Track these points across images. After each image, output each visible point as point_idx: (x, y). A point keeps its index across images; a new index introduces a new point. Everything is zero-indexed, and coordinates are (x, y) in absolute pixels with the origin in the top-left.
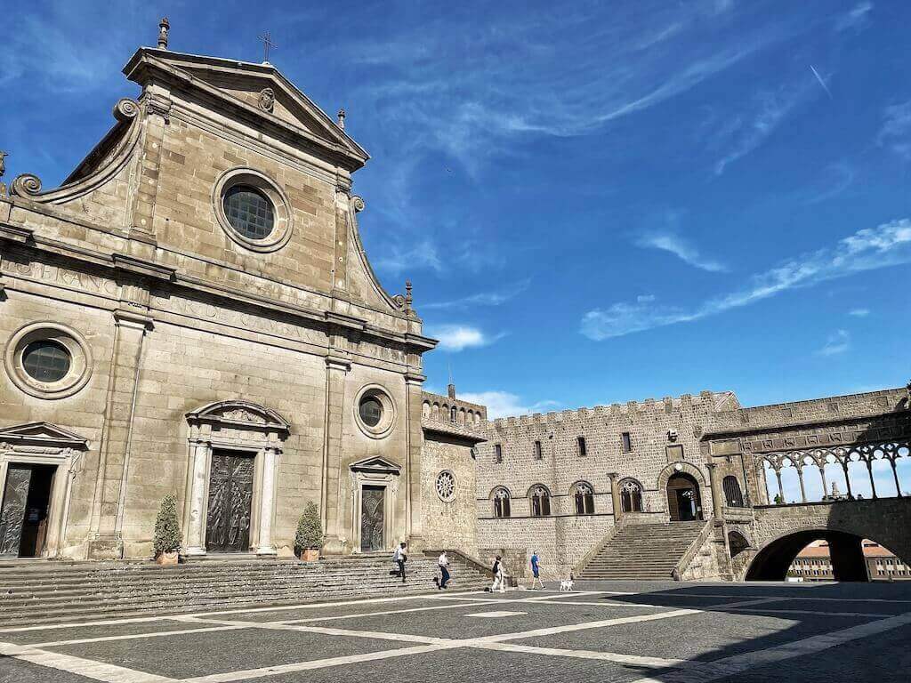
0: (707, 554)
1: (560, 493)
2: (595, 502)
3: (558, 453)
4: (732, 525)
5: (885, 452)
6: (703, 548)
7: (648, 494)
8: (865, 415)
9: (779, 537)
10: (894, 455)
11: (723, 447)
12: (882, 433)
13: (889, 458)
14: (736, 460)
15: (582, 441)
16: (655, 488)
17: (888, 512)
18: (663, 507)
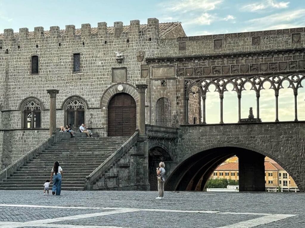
0: (126, 167)
1: (12, 108)
2: (42, 117)
3: (11, 69)
4: (156, 142)
5: (291, 82)
6: (122, 161)
7: (92, 112)
8: (281, 48)
9: (197, 152)
10: (298, 85)
11: (160, 71)
12: (291, 66)
13: (293, 87)
14: (170, 84)
15: (35, 59)
16: (98, 106)
17: (285, 133)
18: (103, 124)
